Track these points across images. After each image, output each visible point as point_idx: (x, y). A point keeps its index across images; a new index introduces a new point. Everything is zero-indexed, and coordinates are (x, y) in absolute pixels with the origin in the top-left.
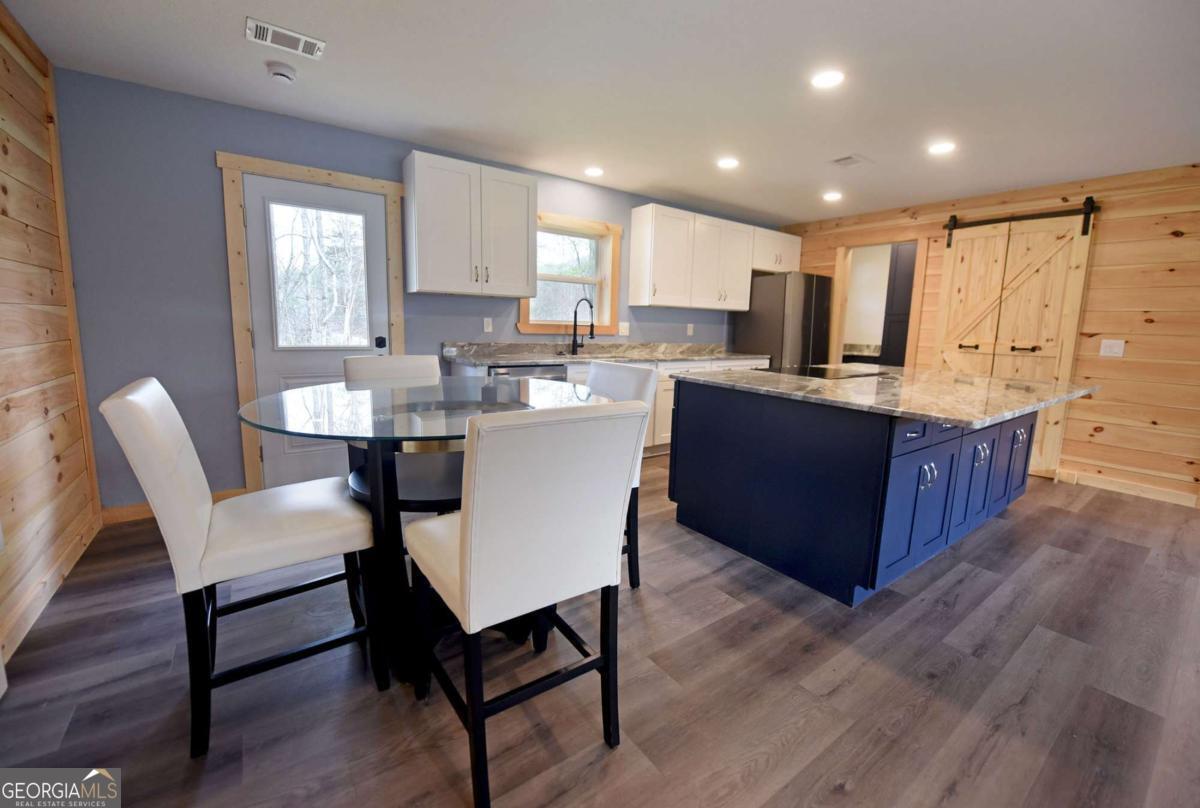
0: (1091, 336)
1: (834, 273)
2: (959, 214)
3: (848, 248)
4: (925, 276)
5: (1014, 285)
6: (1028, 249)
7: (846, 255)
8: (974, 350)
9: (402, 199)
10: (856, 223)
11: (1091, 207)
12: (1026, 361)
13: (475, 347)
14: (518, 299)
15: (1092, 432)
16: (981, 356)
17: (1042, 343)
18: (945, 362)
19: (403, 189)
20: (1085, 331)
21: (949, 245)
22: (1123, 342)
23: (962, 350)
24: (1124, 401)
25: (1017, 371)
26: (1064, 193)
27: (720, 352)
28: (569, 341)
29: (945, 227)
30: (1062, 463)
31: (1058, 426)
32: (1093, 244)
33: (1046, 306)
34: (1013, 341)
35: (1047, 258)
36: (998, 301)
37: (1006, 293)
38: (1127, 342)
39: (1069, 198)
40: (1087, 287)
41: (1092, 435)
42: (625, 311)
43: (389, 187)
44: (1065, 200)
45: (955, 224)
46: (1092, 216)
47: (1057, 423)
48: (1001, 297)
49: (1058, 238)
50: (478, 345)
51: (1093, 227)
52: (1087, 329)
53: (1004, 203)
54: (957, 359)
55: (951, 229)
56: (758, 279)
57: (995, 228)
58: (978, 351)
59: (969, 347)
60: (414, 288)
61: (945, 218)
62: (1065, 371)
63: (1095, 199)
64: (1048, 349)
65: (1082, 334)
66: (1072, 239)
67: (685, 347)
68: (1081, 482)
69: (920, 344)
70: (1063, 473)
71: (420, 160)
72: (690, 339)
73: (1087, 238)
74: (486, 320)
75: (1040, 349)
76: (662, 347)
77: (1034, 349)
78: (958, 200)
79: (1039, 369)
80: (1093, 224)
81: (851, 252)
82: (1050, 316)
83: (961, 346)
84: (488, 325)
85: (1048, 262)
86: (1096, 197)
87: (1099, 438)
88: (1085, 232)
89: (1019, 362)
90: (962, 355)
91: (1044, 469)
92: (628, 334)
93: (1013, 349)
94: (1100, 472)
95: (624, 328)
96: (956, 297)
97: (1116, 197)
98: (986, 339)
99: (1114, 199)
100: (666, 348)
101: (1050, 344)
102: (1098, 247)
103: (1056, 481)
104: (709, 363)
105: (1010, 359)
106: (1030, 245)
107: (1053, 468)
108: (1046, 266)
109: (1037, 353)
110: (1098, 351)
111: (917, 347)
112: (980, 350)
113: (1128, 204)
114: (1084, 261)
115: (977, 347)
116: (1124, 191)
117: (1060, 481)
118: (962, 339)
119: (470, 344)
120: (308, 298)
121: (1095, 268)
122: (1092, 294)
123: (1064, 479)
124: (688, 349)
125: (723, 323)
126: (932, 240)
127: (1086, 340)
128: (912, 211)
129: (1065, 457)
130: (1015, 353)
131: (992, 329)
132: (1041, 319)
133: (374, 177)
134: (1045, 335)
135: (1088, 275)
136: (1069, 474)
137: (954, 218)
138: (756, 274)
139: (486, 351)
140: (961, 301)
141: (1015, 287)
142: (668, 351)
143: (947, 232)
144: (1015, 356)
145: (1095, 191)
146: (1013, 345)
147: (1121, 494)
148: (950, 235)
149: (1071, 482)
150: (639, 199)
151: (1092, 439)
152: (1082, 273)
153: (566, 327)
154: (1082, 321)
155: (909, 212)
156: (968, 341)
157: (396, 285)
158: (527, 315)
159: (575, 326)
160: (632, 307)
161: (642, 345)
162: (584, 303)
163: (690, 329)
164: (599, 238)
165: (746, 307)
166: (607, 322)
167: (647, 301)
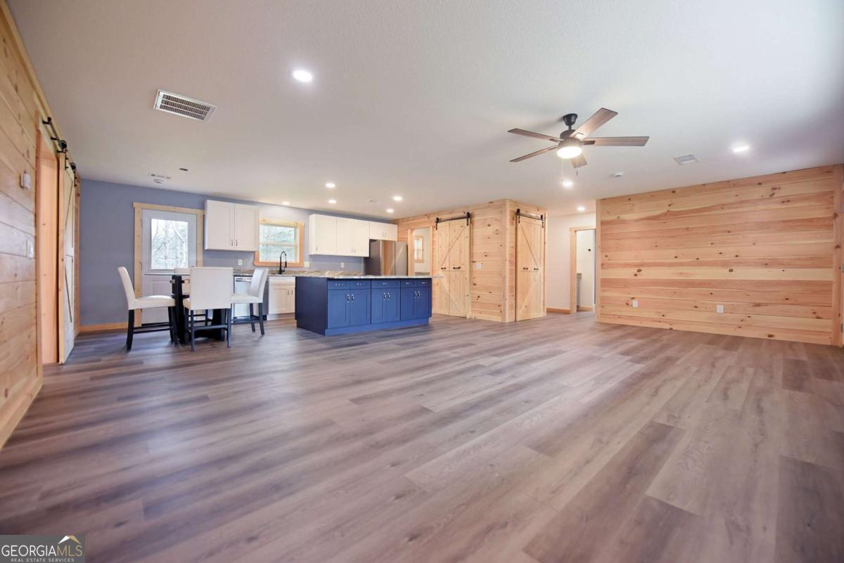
0: (474, 262)
1: (408, 240)
2: (439, 217)
3: (412, 230)
5: (452, 244)
7: (411, 233)
9: (204, 216)
10: (413, 220)
11: (468, 216)
12: (458, 272)
14: (254, 252)
16: (447, 272)
17: (461, 266)
18: (438, 275)
19: (204, 212)
20: (472, 260)
21: (437, 229)
23: (442, 270)
25: (456, 276)
28: (278, 269)
29: (435, 222)
30: (472, 311)
31: (468, 297)
32: (471, 229)
33: (461, 251)
34: (454, 265)
35: (459, 234)
37: (450, 247)
38: (482, 264)
39: (463, 213)
40: (471, 244)
41: (478, 299)
42: (307, 257)
43: (199, 212)
45: (438, 221)
46: (469, 219)
48: (449, 249)
49: (462, 227)
51: (470, 223)
53: (450, 213)
55: (437, 223)
56: (373, 243)
57: (446, 223)
60: (206, 248)
61: (435, 219)
62: (468, 276)
64: (463, 268)
65: (471, 262)
66: (465, 227)
67: (340, 272)
68: (476, 318)
71: (210, 203)
72: (341, 269)
73: (469, 227)
74: (239, 260)
75: (461, 268)
77: (459, 268)
78: (439, 212)
79: (461, 276)
81: (413, 232)
82: (462, 256)
84: (240, 262)
85: (460, 236)
86: (470, 212)
88: (468, 225)
89: (456, 273)
90: (442, 272)
92: (309, 267)
93: (454, 268)
95: (306, 264)
96: (440, 249)
97: (475, 212)
98: (447, 265)
101: (463, 266)
102: (473, 230)
103: (468, 318)
105: (454, 272)
106: (455, 230)
109: (460, 270)
110: (476, 268)
113: (478, 215)
115: (445, 269)
116: (477, 210)
120: (166, 258)
122: (473, 247)
125: (361, 263)
126: (432, 227)
127: (472, 264)
128: (427, 216)
129: (472, 309)
130: (455, 270)
131: (448, 262)
133: (192, 208)
134: (462, 263)
135: (471, 240)
136: (472, 315)
137: (438, 219)
138: (371, 241)
139: (239, 272)
140: (441, 251)
145: (470, 210)
148: (437, 225)
149: (473, 318)
151: (478, 301)
152: (468, 239)
153: (277, 263)
154: (470, 257)
156: (443, 267)
157: (200, 247)
158: (258, 259)
159: (281, 263)
160: (311, 256)
161: (316, 271)
162: (283, 254)
163: (343, 265)
164: (295, 227)
165: (368, 255)
166: (298, 261)
167: (313, 252)
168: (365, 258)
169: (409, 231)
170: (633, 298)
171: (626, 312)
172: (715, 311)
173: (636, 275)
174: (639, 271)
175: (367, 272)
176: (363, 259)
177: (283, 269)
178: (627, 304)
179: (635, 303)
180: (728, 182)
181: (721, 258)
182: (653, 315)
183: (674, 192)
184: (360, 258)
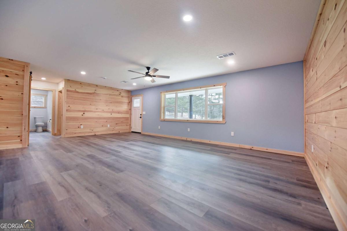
170: (81, 125)
171: (78, 130)
172: (107, 127)
173: (82, 115)
174: (84, 113)
178: (79, 127)
179: (82, 127)
180: (111, 88)
181: (109, 110)
182: (88, 130)
183: (97, 86)
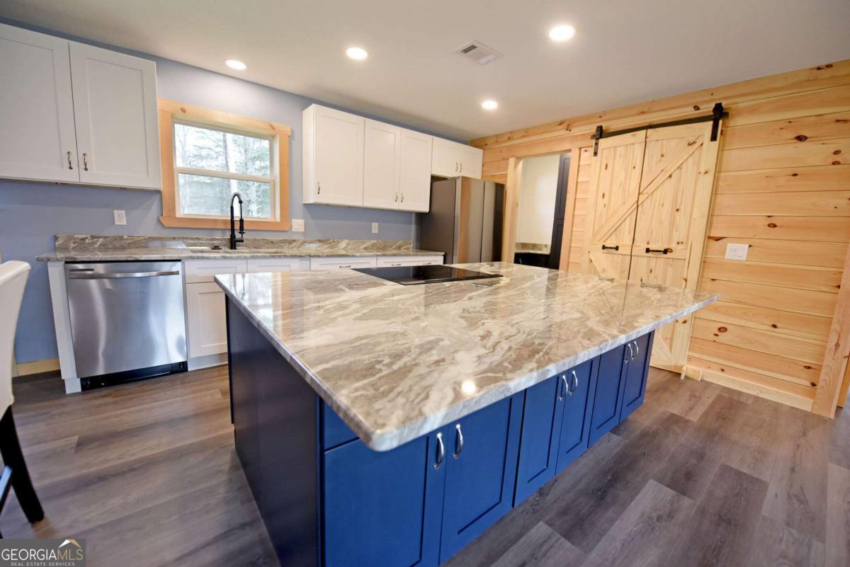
0: (718, 239)
1: (506, 181)
2: (605, 125)
3: (519, 158)
4: (577, 183)
5: (650, 190)
6: (662, 156)
7: (516, 165)
8: (614, 251)
10: (524, 136)
11: (719, 113)
12: (656, 260)
13: (101, 240)
14: (158, 193)
15: (717, 332)
16: (620, 256)
17: (673, 246)
18: (591, 261)
20: (712, 235)
21: (596, 154)
22: (748, 246)
23: (605, 251)
24: (745, 303)
25: (651, 271)
26: (695, 101)
27: (408, 248)
28: (228, 235)
29: (593, 137)
30: (690, 359)
31: (686, 324)
32: (721, 150)
33: (678, 210)
34: (648, 243)
35: (678, 164)
36: (636, 205)
37: (642, 198)
38: (750, 246)
39: (700, 107)
40: (715, 192)
41: (716, 335)
42: (299, 209)
44: (697, 108)
45: (601, 133)
46: (721, 122)
47: (685, 322)
48: (638, 201)
49: (690, 144)
50: (106, 237)
51: (721, 134)
52: (714, 234)
53: (643, 113)
54: (601, 259)
55: (597, 139)
56: (437, 184)
57: (634, 135)
58: (618, 252)
59: (611, 248)
61: (593, 129)
62: (693, 274)
63: (724, 105)
64: (678, 252)
65: (710, 238)
66: (702, 144)
67: (369, 243)
68: (706, 379)
69: (572, 245)
70: (688, 369)
73: (716, 144)
74: (116, 212)
75: (671, 251)
76: (343, 244)
77: (665, 251)
78: (604, 112)
79: (670, 270)
80: (722, 131)
81: (521, 163)
82: (681, 219)
83: (604, 247)
84: (120, 217)
85: (679, 168)
86: (725, 103)
87: (723, 337)
88: (714, 138)
89: (653, 263)
90: (606, 255)
91: (673, 364)
92: (303, 230)
93: (648, 251)
94: (723, 370)
95: (298, 224)
96: (601, 202)
97: (743, 103)
98: (625, 241)
99: (741, 105)
100: (348, 244)
101: (680, 246)
102: (726, 153)
103: (682, 377)
104: (375, 258)
105: (645, 260)
106: (664, 152)
107: (680, 363)
108: (677, 172)
109: (669, 255)
110: (725, 255)
111: (570, 247)
112: (620, 251)
113: (753, 110)
114: (712, 166)
115: (617, 248)
116: (749, 98)
117: (686, 377)
118: (605, 241)
119: (93, 237)
121: (722, 174)
122: (719, 199)
123: (690, 374)
124: (373, 245)
125: (410, 223)
126: (582, 150)
127: (713, 243)
128: (567, 125)
129: (692, 354)
130: (650, 254)
131: (629, 232)
132: (672, 223)
134: (676, 239)
135: (716, 180)
136: (694, 370)
137: (600, 129)
138: (434, 179)
139: (117, 244)
140: (605, 205)
141: (650, 192)
142: (349, 247)
143: (594, 141)
144: (649, 257)
145: (725, 98)
146: (648, 247)
147: (740, 393)
148: (596, 144)
149: (695, 378)
150: (305, 100)
151: (715, 338)
152: (710, 177)
153: (225, 221)
154: (709, 225)
155: (565, 125)
156: (610, 243)
158: (173, 209)
159: (232, 222)
160: (307, 206)
161: (320, 241)
162: (236, 199)
163: (375, 227)
164: (271, 138)
165: (426, 209)
166: (278, 219)
167: (312, 198)
168: (420, 216)
169: (512, 161)
175: (424, 245)
176: (414, 216)
177: (238, 236)
184: (410, 213)
